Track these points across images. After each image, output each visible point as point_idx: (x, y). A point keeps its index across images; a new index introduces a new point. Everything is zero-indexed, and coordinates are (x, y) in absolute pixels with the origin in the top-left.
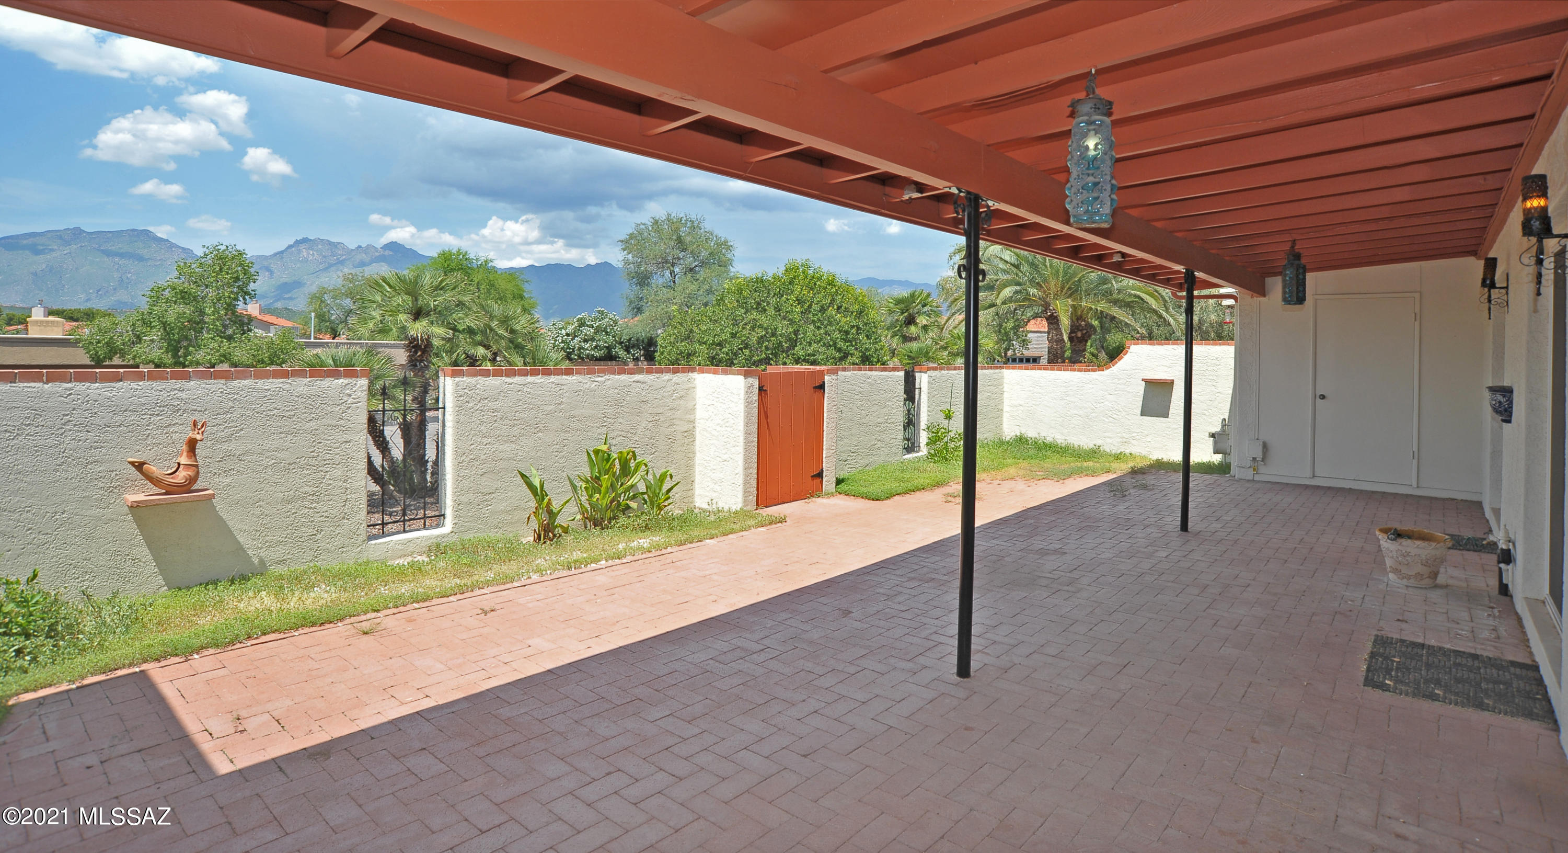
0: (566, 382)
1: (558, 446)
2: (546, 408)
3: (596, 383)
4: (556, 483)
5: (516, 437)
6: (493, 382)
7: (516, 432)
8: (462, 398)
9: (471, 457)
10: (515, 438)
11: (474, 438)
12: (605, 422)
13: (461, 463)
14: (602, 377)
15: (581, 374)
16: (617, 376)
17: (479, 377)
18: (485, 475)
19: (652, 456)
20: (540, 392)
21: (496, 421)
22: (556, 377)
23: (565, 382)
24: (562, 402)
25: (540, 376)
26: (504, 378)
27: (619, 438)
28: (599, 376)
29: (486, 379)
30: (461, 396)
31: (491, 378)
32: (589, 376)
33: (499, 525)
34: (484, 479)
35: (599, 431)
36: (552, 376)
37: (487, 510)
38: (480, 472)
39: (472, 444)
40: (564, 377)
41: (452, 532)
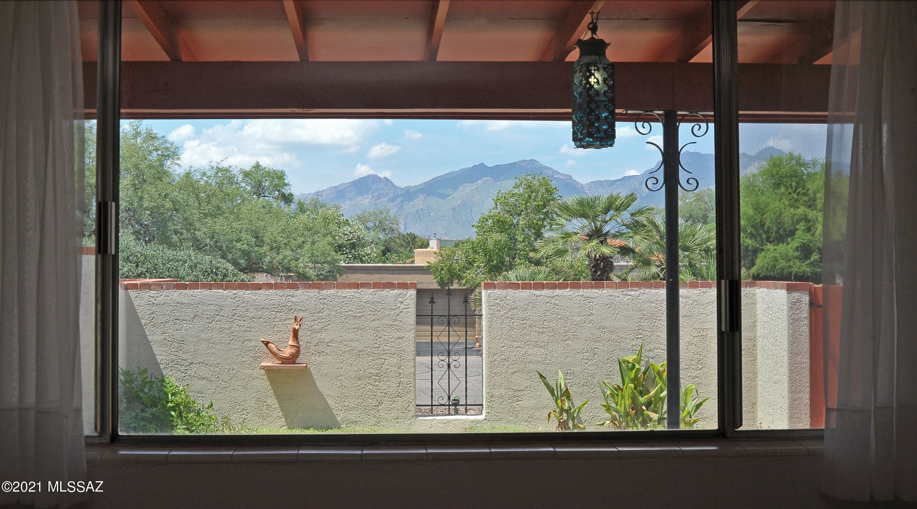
0: (596, 295)
1: (587, 354)
2: (574, 318)
3: (628, 297)
4: (586, 388)
5: (544, 342)
6: (521, 294)
7: (544, 337)
8: (494, 307)
9: (502, 357)
10: (544, 344)
11: (504, 342)
12: (640, 334)
13: (493, 362)
14: (635, 291)
15: (612, 288)
16: (654, 290)
17: (508, 290)
18: (516, 374)
19: (698, 372)
20: (568, 304)
21: (525, 328)
22: (585, 290)
23: (593, 295)
24: (591, 313)
25: (569, 289)
26: (532, 291)
27: (655, 351)
28: (632, 290)
29: (515, 291)
30: (493, 306)
31: (520, 290)
32: (621, 290)
33: (529, 420)
34: (514, 377)
35: (633, 342)
36: (581, 290)
37: (518, 405)
38: (511, 371)
39: (502, 347)
40: (594, 290)
41: (486, 419)
